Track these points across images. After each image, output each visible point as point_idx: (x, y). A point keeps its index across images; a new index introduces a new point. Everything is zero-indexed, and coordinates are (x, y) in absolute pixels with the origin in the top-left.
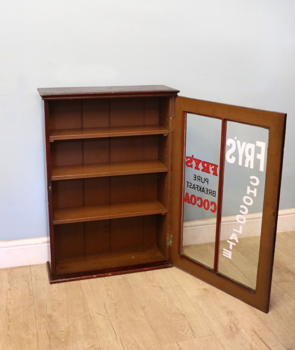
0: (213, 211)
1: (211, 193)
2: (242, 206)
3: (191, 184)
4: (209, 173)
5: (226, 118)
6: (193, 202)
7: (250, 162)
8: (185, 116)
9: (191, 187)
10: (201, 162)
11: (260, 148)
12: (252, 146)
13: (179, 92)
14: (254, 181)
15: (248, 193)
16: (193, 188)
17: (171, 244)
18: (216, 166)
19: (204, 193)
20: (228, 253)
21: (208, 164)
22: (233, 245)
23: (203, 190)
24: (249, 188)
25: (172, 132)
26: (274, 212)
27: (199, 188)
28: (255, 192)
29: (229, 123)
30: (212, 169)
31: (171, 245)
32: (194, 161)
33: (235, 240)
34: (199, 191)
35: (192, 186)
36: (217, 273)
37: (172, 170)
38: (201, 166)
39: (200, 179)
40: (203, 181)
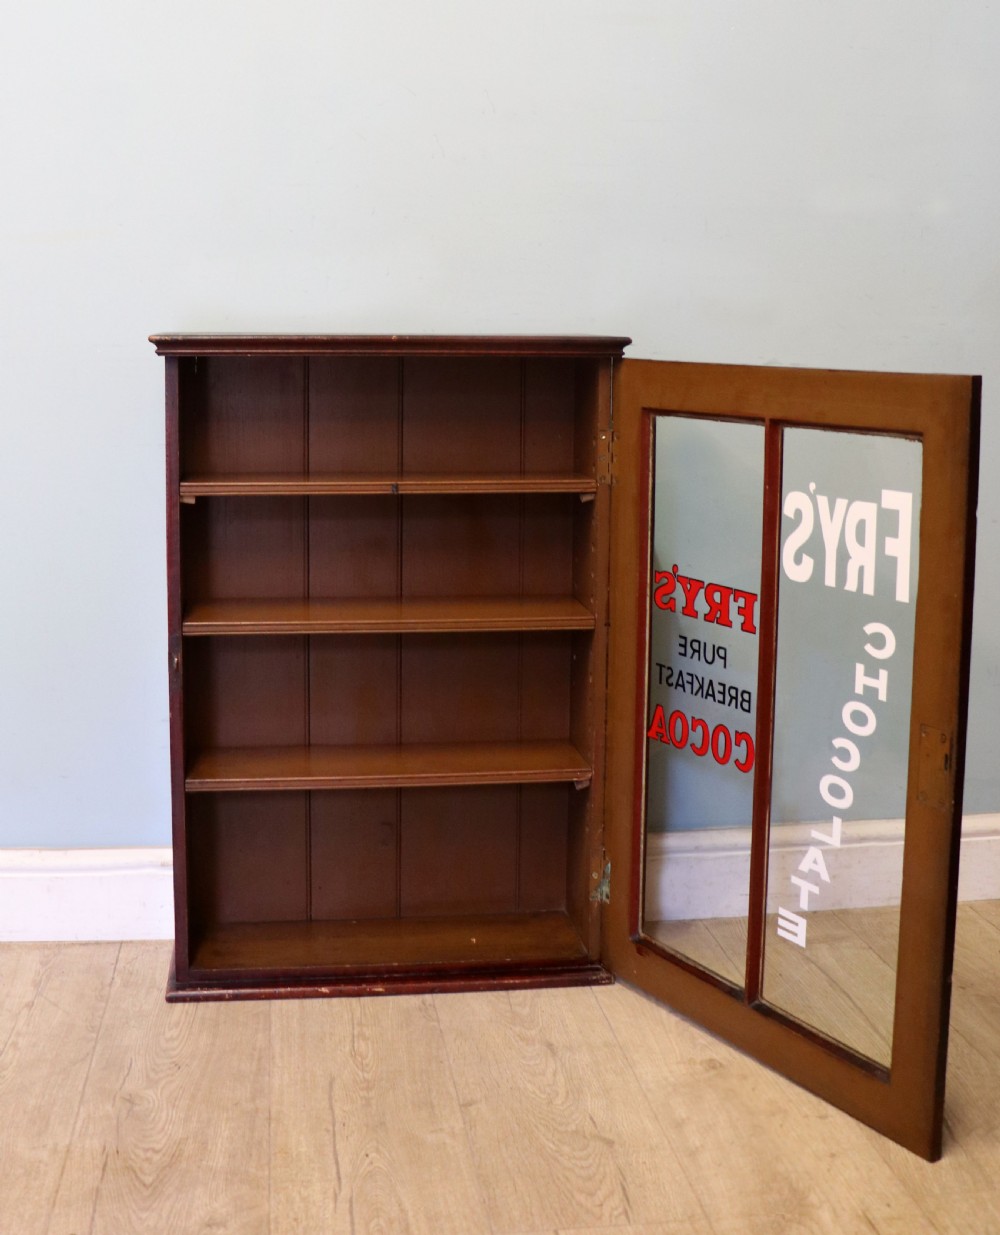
0: (743, 767)
1: (736, 698)
2: (839, 743)
3: (670, 672)
4: (729, 624)
5: (779, 414)
6: (678, 736)
7: (861, 570)
8: (651, 428)
9: (670, 681)
10: (702, 588)
11: (896, 513)
12: (866, 511)
13: (627, 342)
14: (878, 641)
15: (859, 690)
16: (677, 684)
17: (607, 897)
18: (750, 597)
19: (714, 700)
20: (797, 924)
21: (726, 591)
22: (811, 894)
23: (710, 692)
24: (860, 668)
25: (610, 487)
26: (946, 756)
27: (696, 686)
28: (881, 684)
29: (791, 435)
30: (739, 608)
31: (608, 901)
32: (679, 586)
33: (817, 875)
34: (696, 694)
35: (673, 680)
36: (757, 1002)
37: (608, 625)
38: (701, 605)
39: (699, 652)
40: (710, 659)
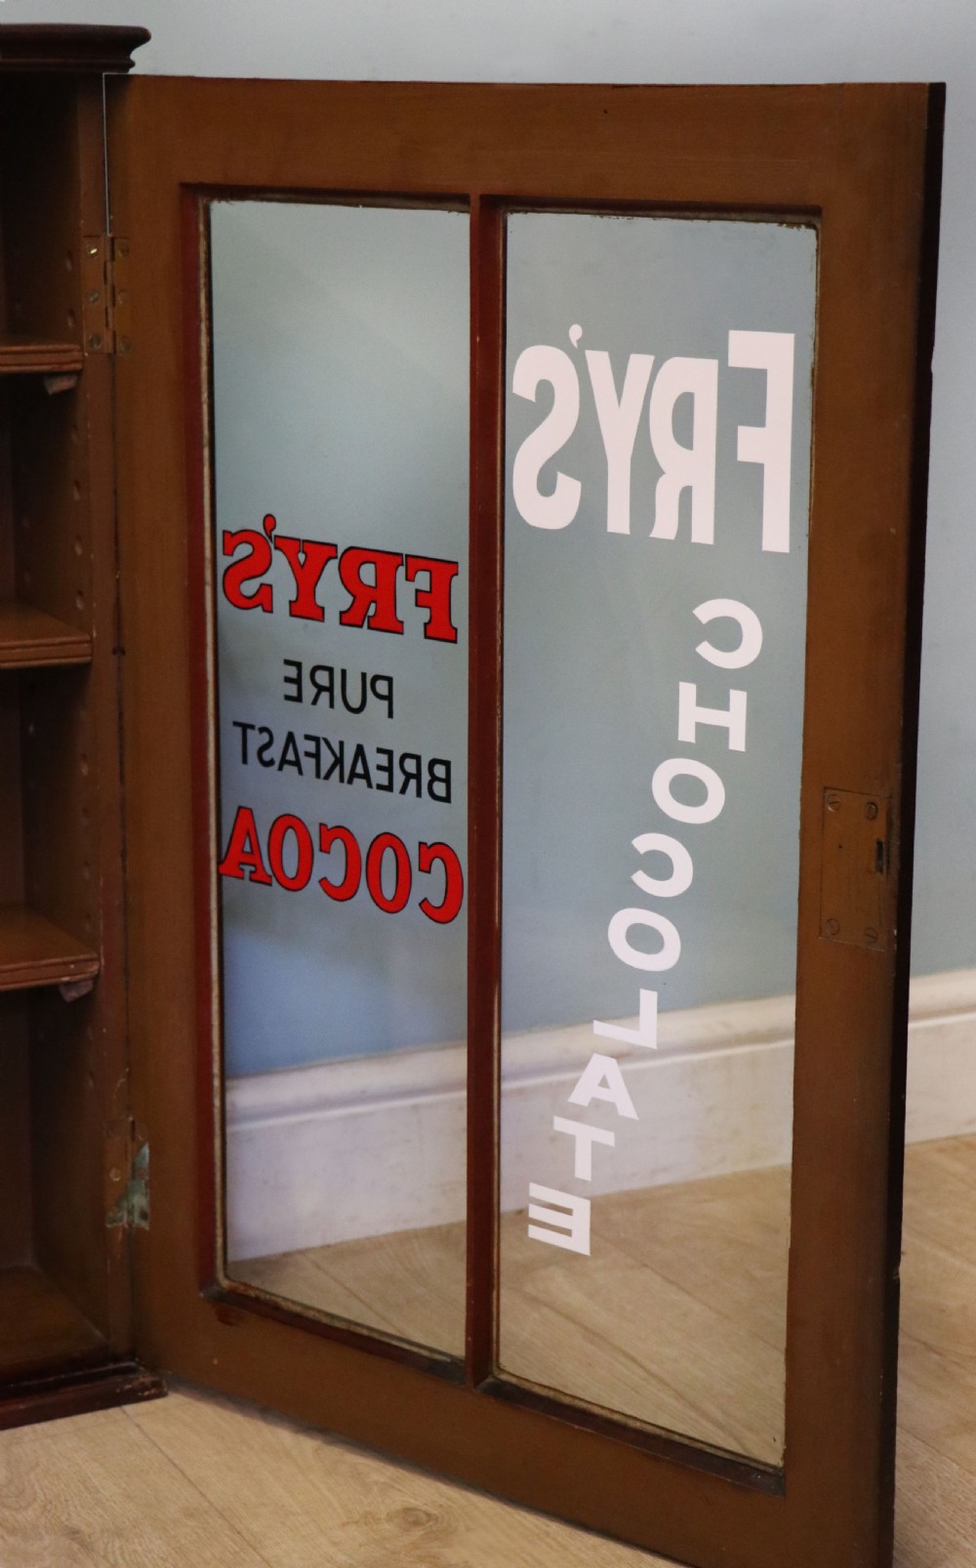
0: (440, 914)
1: (418, 776)
2: (645, 843)
3: (265, 738)
4: (397, 628)
5: (499, 186)
6: (291, 868)
7: (686, 494)
8: (202, 228)
9: (266, 756)
10: (336, 557)
11: (759, 376)
12: (696, 376)
13: (140, 37)
14: (727, 634)
15: (687, 734)
16: (284, 761)
17: (144, 1216)
18: (443, 570)
19: (370, 785)
20: (568, 1212)
21: (388, 561)
22: (596, 1146)
23: (360, 769)
24: (688, 691)
25: (112, 356)
26: (879, 843)
27: (327, 759)
28: (734, 718)
29: (525, 231)
30: (417, 591)
31: (145, 1225)
32: (279, 559)
33: (611, 1107)
34: (327, 777)
35: (274, 753)
36: (490, 1380)
37: (119, 651)
38: (331, 592)
39: (330, 689)
40: (355, 703)
